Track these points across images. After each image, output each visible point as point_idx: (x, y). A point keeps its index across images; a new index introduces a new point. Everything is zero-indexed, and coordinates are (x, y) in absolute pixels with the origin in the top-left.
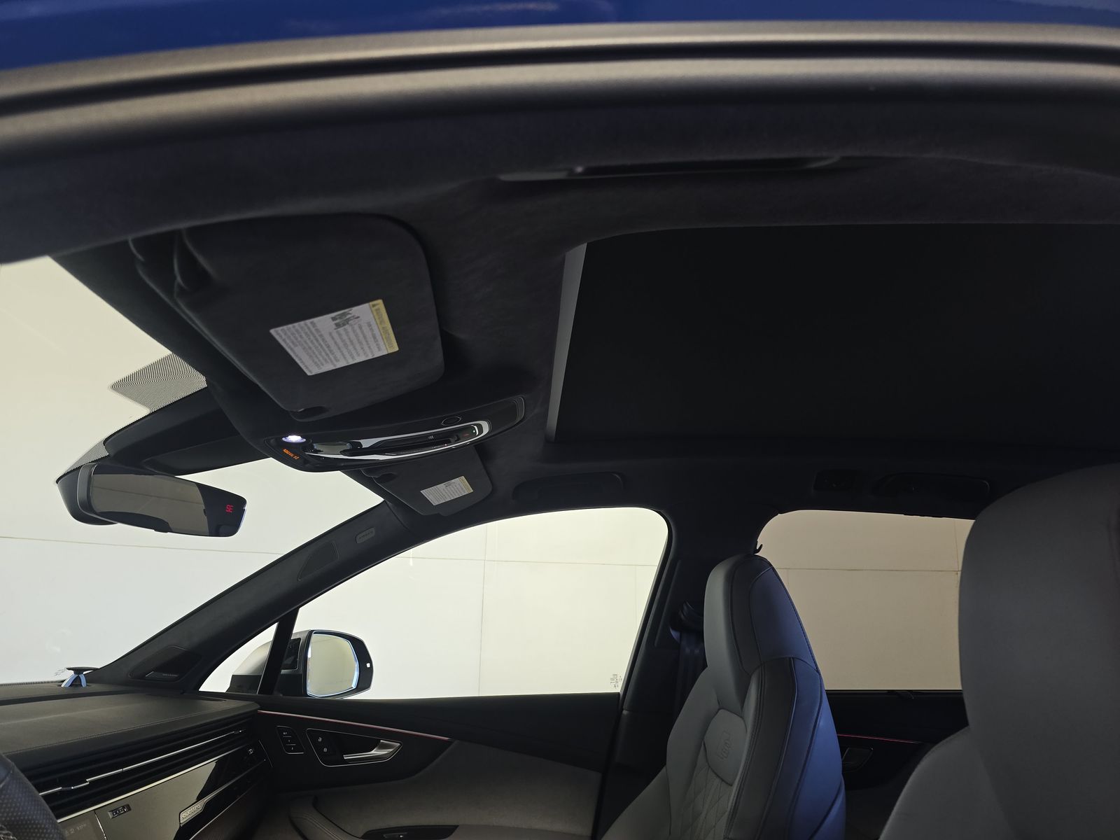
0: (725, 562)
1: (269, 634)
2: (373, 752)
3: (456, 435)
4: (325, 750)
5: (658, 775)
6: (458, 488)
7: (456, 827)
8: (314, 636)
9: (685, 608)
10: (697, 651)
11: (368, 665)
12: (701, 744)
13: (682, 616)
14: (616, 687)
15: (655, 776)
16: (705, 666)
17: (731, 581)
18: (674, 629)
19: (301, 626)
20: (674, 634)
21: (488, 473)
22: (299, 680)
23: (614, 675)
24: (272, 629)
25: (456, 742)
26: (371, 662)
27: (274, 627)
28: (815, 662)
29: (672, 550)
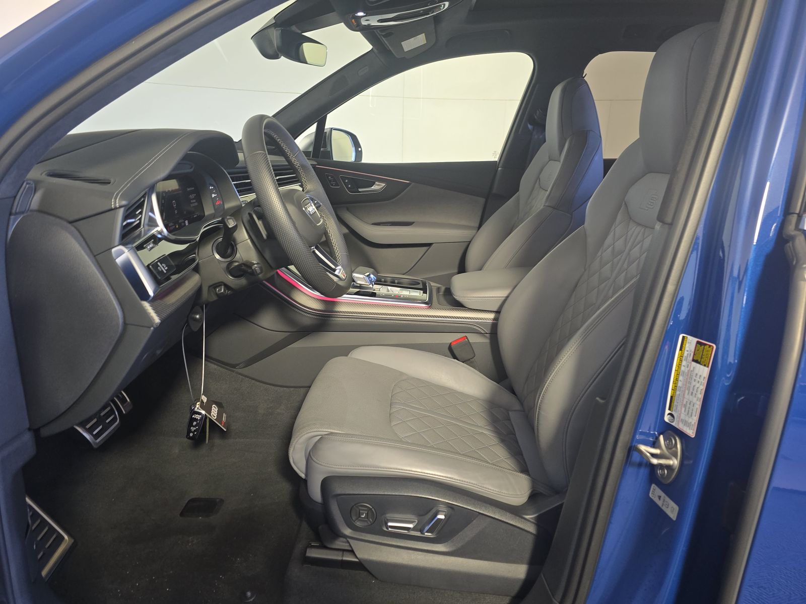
0: (562, 83)
1: (313, 129)
2: (372, 187)
3: (432, 10)
4: (349, 186)
5: (515, 195)
6: (419, 40)
7: (414, 223)
8: (333, 131)
9: (538, 112)
10: (541, 137)
11: (360, 149)
12: (538, 178)
13: (536, 117)
14: (496, 158)
15: (514, 195)
16: (545, 141)
17: (564, 91)
18: (530, 124)
19: (328, 126)
20: (530, 127)
21: (436, 32)
22: (329, 154)
23: (495, 152)
24: (315, 126)
25: (413, 183)
26: (361, 147)
27: (316, 124)
28: (600, 133)
29: (534, 78)
